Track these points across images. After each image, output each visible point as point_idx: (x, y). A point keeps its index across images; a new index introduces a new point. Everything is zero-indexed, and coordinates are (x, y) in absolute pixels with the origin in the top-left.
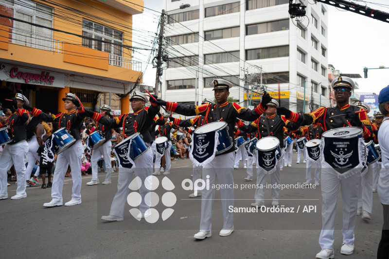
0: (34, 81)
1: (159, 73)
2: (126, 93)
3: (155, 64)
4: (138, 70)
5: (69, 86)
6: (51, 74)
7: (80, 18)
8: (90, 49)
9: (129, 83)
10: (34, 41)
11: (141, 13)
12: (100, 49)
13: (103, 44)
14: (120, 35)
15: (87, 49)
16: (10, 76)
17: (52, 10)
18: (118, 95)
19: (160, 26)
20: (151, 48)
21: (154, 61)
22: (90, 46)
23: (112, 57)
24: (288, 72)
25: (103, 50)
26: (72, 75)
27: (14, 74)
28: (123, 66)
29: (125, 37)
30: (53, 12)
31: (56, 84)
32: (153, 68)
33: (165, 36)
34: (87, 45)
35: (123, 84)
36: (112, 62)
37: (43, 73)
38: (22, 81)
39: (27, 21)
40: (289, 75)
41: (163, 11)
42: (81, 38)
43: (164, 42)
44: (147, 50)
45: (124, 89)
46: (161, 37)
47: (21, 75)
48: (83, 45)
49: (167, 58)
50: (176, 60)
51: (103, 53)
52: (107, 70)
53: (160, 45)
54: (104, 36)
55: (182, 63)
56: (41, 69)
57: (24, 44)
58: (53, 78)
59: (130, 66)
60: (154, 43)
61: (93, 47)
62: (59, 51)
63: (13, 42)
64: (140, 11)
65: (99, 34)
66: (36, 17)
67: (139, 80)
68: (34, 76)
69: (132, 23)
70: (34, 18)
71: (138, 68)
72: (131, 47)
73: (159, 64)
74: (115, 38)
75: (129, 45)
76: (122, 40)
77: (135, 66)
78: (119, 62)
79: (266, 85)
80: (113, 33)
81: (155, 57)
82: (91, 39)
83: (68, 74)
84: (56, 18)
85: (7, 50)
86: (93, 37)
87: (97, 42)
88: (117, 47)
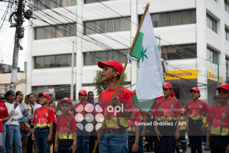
3: (14, 22)
21: (13, 18)
24: (195, 44)
32: (11, 27)
40: (196, 48)
73: (19, 22)
79: (167, 61)
81: (14, 13)
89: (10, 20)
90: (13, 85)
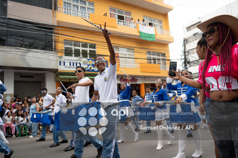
5: (144, 83)
6: (136, 78)
7: (145, 51)
8: (151, 64)
10: (128, 65)
11: (173, 42)
12: (155, 63)
13: (156, 61)
14: (164, 55)
15: (150, 64)
16: (121, 81)
17: (133, 50)
19: (183, 47)
20: (180, 59)
22: (151, 63)
23: (162, 66)
25: (157, 62)
26: (144, 77)
27: (122, 80)
29: (166, 55)
31: (138, 82)
33: (187, 51)
34: (149, 63)
36: (162, 69)
37: (133, 78)
39: (125, 57)
41: (184, 39)
42: (146, 60)
43: (187, 54)
46: (185, 52)
48: (148, 63)
49: (190, 62)
50: (194, 62)
51: (157, 65)
52: (160, 73)
53: (185, 56)
54: (156, 57)
55: (198, 63)
57: (124, 67)
58: (137, 80)
60: (182, 56)
61: (152, 63)
62: (138, 67)
63: (121, 66)
64: (172, 41)
65: (154, 57)
66: (128, 54)
69: (169, 48)
70: (127, 55)
72: (170, 60)
73: (186, 66)
74: (161, 57)
75: (169, 59)
76: (165, 57)
80: (161, 55)
81: (183, 63)
82: (151, 59)
84: (136, 53)
86: (152, 58)
87: (154, 60)
88: (163, 61)
89: (182, 65)
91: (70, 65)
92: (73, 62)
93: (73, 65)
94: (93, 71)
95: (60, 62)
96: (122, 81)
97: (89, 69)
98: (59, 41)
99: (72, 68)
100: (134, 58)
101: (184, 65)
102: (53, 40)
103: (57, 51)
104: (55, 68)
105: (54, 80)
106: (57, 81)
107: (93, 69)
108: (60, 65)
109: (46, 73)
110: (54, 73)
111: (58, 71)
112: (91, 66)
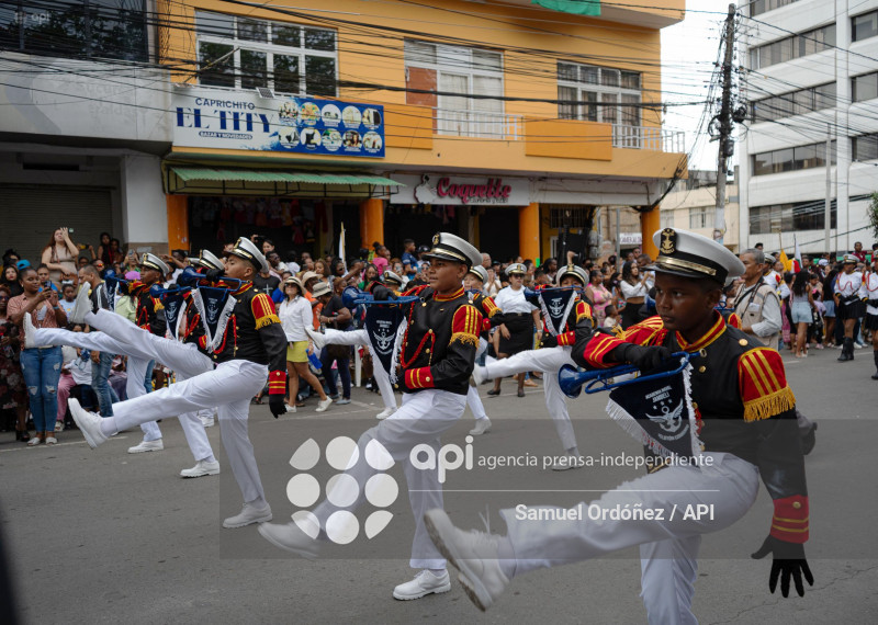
0: (477, 198)
1: (726, 151)
2: (652, 202)
3: (716, 132)
4: (676, 151)
5: (537, 201)
6: (505, 182)
8: (574, 121)
9: (657, 180)
10: (472, 127)
11: (680, 20)
12: (592, 117)
13: (600, 108)
14: (634, 78)
15: (568, 127)
16: (438, 194)
18: (635, 207)
19: (724, 43)
20: (705, 99)
21: (713, 126)
22: (574, 116)
23: (620, 129)
25: (600, 116)
26: (542, 179)
27: (444, 190)
28: (643, 147)
30: (502, 65)
31: (514, 200)
32: (711, 141)
33: (737, 66)
34: (568, 117)
35: (645, 184)
36: (620, 144)
37: (491, 181)
38: (456, 201)
39: (460, 92)
41: (732, 7)
42: (556, 106)
43: (735, 78)
44: (694, 104)
45: (648, 194)
46: (727, 70)
47: (455, 190)
48: (562, 115)
51: (600, 125)
52: (609, 161)
53: (727, 87)
54: (600, 90)
56: (487, 175)
58: (508, 189)
59: (659, 144)
60: (711, 86)
62: (516, 138)
63: (440, 134)
64: (676, 15)
65: (591, 86)
66: (476, 77)
67: (680, 171)
68: (475, 189)
69: (659, 53)
70: (471, 80)
71: (675, 145)
72: (660, 105)
73: (725, 131)
74: (623, 87)
75: (655, 101)
76: (638, 89)
77: (669, 143)
78: (635, 139)
80: (620, 79)
81: (715, 117)
82: (574, 104)
83: (534, 177)
85: (430, 149)
86: (580, 98)
87: (587, 107)
88: (629, 109)
89: (709, 128)
90: (718, 234)
91: (223, 126)
92: (236, 110)
93: (237, 127)
94: (322, 149)
95: (180, 112)
96: (445, 194)
97: (303, 141)
98: (172, 18)
99: (230, 136)
100: (503, 96)
101: (720, 129)
102: (148, 15)
103: (165, 67)
104: (159, 136)
105: (160, 187)
106: (171, 193)
107: (319, 144)
108: (180, 123)
109: (123, 156)
110: (158, 158)
111: (174, 150)
112: (310, 131)
